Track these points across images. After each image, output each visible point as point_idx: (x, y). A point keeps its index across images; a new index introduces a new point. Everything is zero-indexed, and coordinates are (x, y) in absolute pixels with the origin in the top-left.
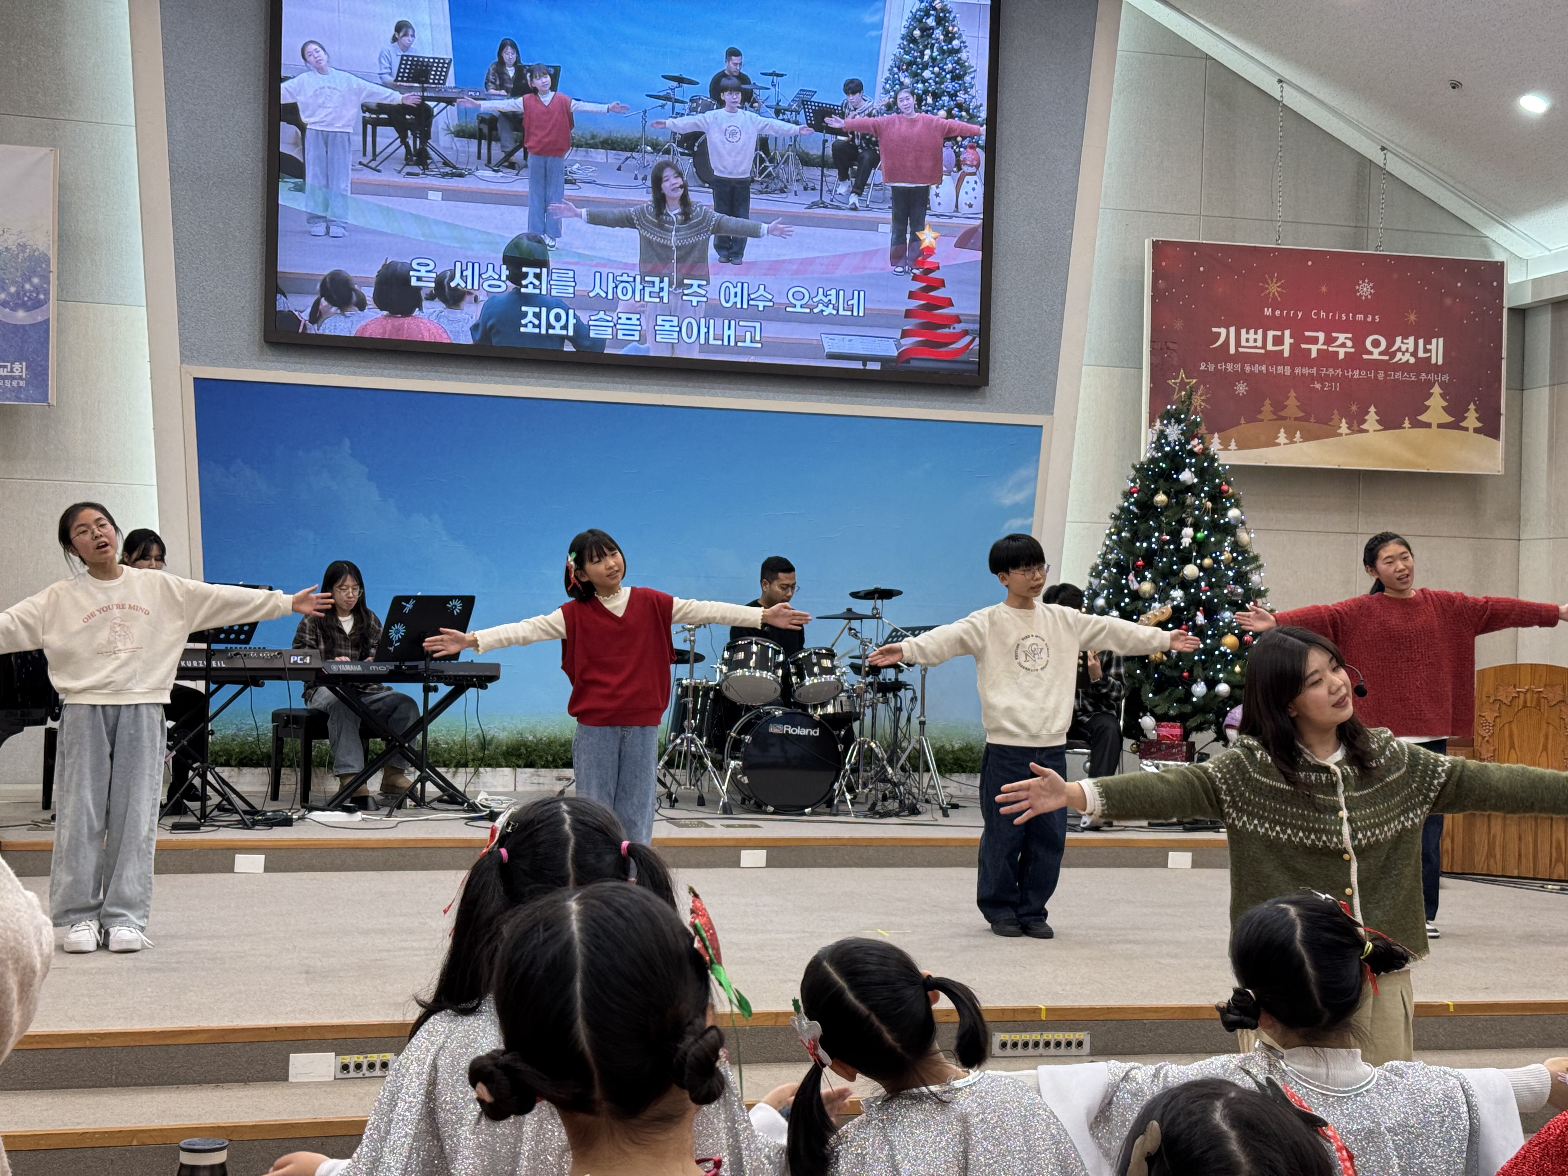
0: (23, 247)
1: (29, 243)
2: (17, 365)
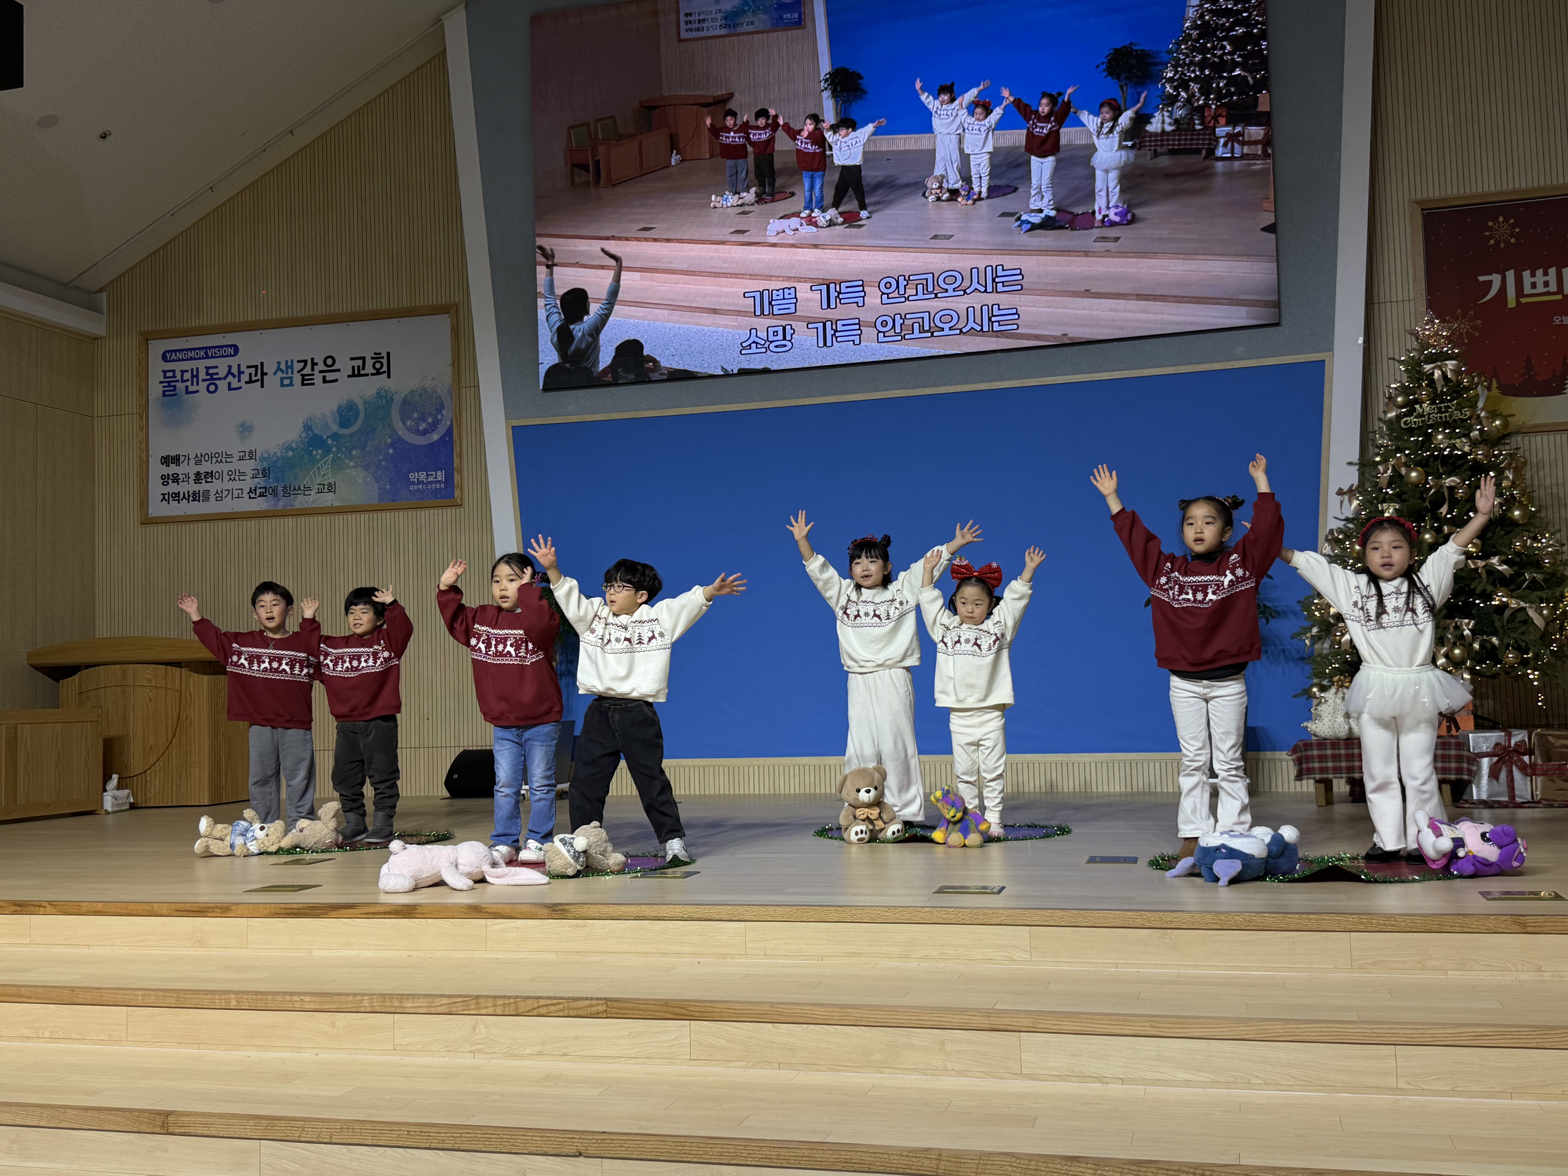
0: (424, 389)
1: (431, 387)
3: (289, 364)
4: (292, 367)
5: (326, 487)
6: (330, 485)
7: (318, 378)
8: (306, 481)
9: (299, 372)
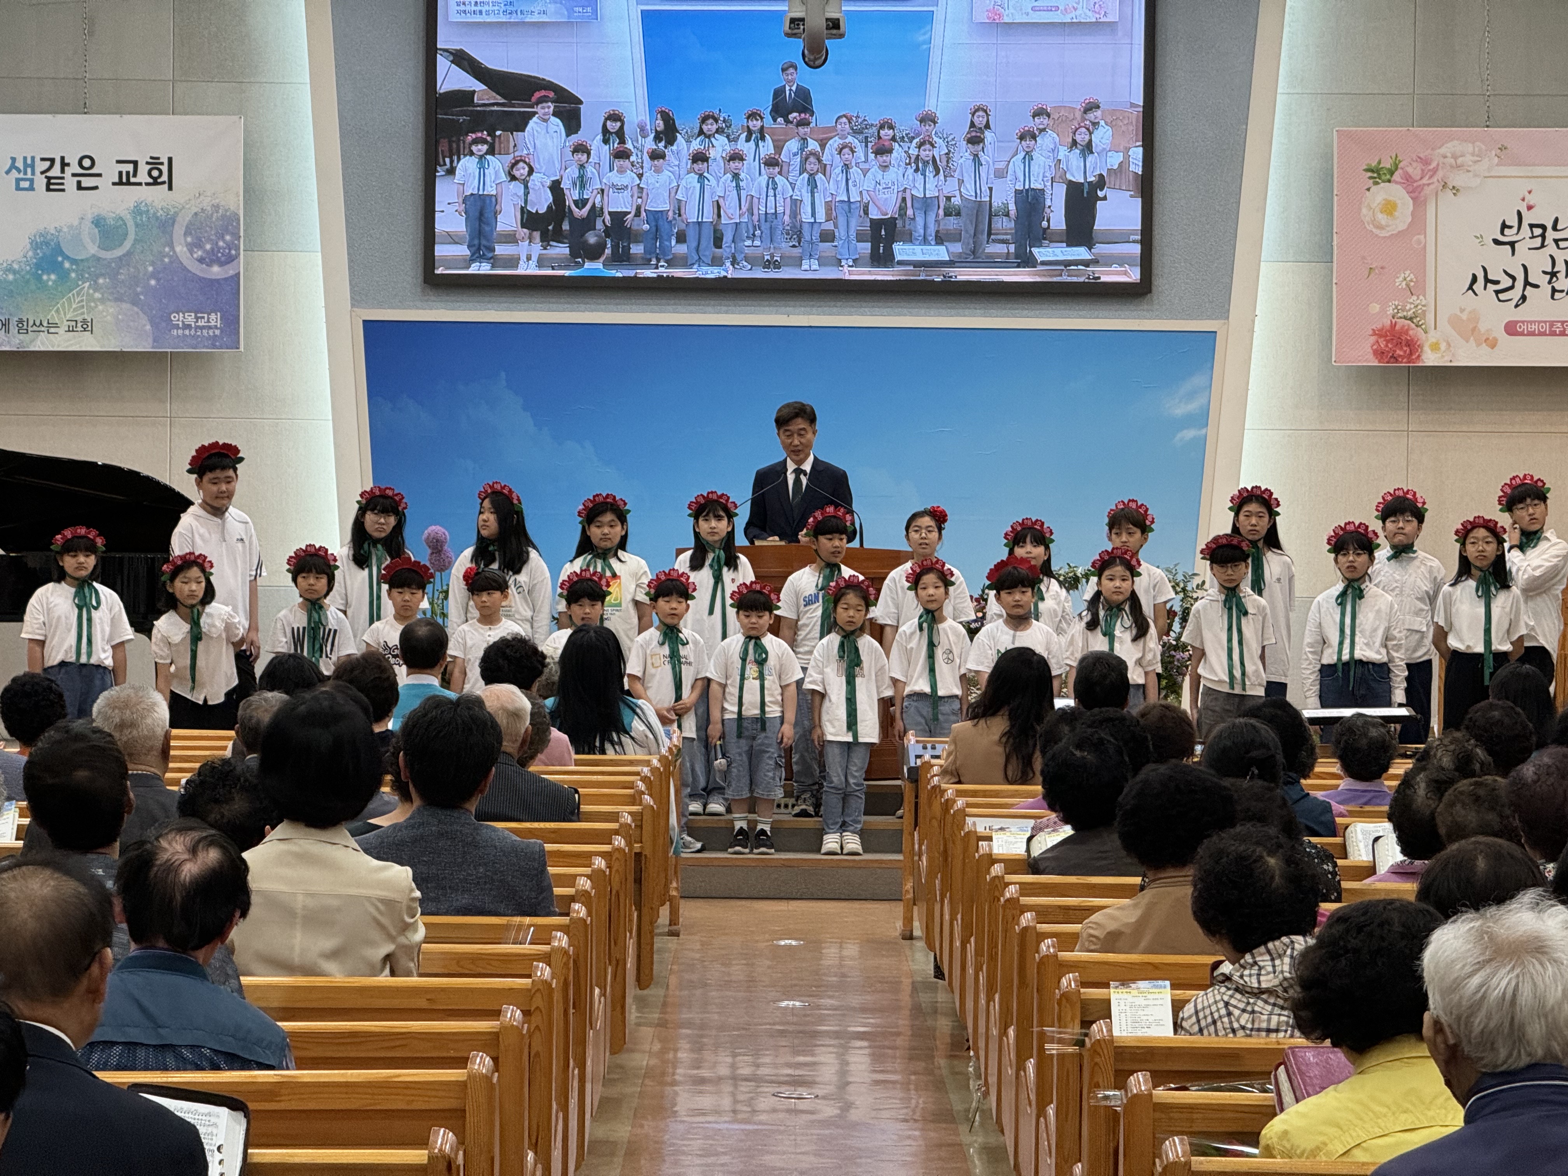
0: (216, 207)
1: (223, 203)
2: (213, 316)
3: (29, 161)
4: (33, 166)
5: (79, 325)
6: (84, 321)
7: (70, 183)
8: (53, 316)
9: (42, 173)
